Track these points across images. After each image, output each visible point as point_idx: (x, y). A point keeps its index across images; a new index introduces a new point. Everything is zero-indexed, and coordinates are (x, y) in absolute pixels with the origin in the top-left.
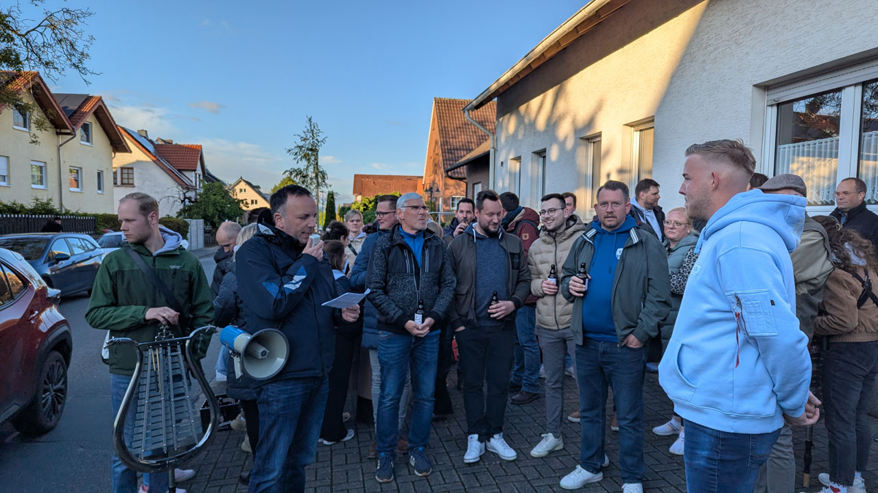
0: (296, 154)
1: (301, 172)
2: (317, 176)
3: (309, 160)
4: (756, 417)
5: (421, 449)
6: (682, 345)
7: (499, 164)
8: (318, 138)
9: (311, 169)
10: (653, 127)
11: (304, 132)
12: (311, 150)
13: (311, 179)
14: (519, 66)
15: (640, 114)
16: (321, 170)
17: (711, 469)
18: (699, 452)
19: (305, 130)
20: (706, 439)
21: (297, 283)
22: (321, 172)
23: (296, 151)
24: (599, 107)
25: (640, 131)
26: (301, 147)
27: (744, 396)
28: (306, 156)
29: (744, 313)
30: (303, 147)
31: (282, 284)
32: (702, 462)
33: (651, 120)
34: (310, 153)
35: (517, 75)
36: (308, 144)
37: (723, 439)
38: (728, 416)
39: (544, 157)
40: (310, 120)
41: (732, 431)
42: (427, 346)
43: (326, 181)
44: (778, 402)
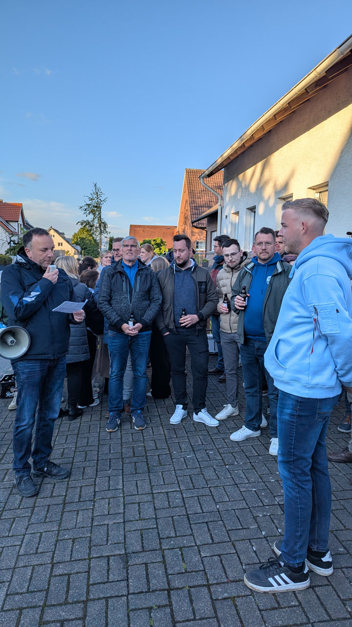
0: (86, 210)
1: (89, 222)
2: (100, 225)
3: (94, 214)
4: (322, 387)
5: (139, 412)
6: (279, 340)
7: (224, 217)
8: (101, 198)
9: (96, 221)
10: (327, 190)
11: (91, 194)
12: (96, 207)
13: (96, 228)
14: (236, 145)
15: (320, 180)
16: (103, 221)
17: (292, 422)
18: (285, 410)
19: (92, 193)
20: (290, 402)
21: (33, 297)
22: (103, 223)
23: (86, 208)
24: (292, 175)
25: (320, 192)
26: (89, 205)
27: (316, 373)
28: (92, 212)
29: (319, 319)
30: (90, 205)
31: (23, 297)
32: (287, 417)
33: (326, 184)
34: (95, 209)
35: (236, 151)
36: (94, 203)
37: (301, 402)
38: (305, 386)
39: (255, 212)
40: (95, 185)
41: (307, 397)
42: (140, 342)
43: (107, 230)
44: (338, 377)
